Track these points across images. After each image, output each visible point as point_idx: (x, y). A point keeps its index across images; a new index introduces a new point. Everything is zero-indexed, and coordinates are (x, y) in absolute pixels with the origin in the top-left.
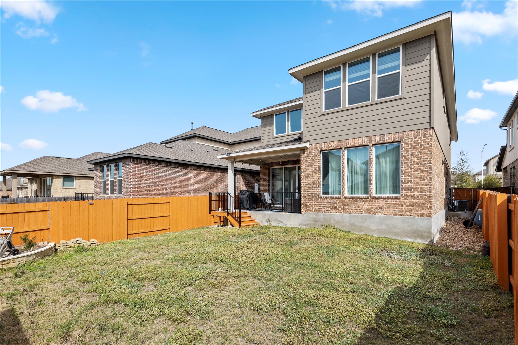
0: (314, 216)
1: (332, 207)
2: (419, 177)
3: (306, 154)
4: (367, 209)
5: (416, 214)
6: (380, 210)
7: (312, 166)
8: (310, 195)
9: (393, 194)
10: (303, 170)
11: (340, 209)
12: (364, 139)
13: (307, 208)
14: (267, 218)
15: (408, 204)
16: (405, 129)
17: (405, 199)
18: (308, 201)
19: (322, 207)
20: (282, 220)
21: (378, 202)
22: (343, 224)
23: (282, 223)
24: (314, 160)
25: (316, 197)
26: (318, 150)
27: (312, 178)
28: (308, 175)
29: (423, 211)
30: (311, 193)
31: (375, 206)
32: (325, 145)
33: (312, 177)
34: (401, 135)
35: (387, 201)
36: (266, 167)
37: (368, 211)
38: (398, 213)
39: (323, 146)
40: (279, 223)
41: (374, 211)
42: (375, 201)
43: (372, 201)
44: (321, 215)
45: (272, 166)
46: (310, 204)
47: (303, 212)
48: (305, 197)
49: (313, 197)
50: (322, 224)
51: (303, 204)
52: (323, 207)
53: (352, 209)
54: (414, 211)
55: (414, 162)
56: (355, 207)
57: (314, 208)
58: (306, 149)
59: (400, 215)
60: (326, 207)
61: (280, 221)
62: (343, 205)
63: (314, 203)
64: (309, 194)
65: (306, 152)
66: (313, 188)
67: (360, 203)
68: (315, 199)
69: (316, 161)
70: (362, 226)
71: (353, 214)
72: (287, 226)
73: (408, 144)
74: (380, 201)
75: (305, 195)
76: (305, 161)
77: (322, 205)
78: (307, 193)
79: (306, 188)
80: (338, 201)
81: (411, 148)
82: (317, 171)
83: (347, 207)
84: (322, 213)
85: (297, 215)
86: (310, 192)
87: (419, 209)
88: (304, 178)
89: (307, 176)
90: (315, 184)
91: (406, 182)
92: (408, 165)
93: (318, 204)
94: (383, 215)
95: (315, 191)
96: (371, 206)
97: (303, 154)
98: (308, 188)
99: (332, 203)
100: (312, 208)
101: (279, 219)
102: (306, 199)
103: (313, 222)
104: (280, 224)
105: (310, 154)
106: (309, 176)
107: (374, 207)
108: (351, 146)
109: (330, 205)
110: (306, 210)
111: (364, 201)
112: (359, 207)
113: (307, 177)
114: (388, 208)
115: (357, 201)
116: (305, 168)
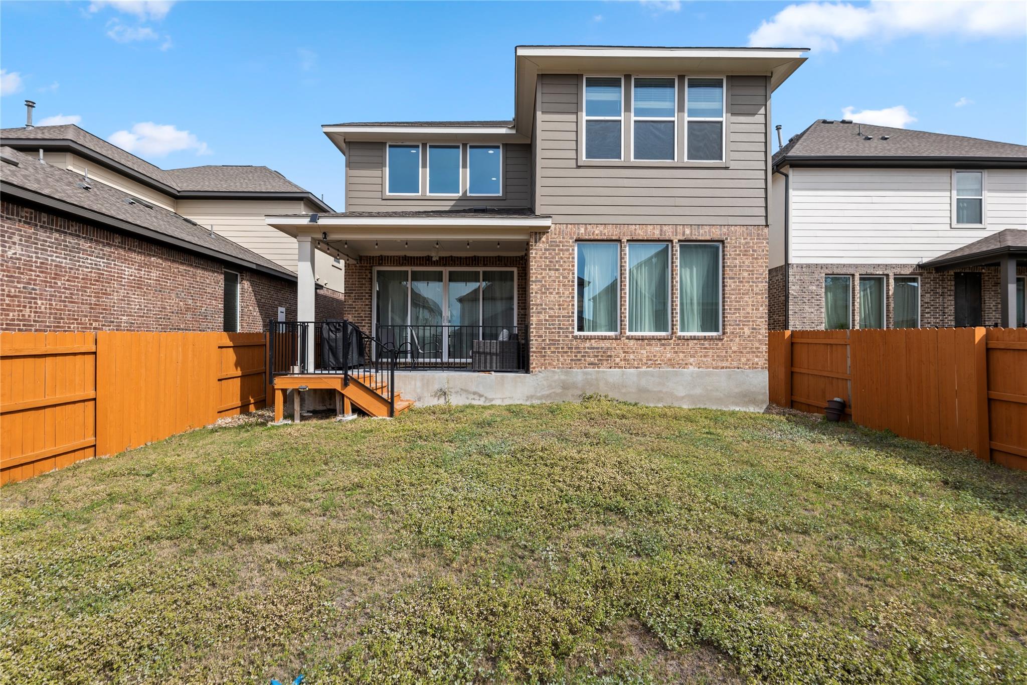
0: (563, 377)
1: (602, 356)
2: (750, 303)
3: (543, 242)
4: (670, 360)
5: (746, 364)
6: (692, 360)
7: (557, 270)
8: (552, 333)
9: (703, 331)
10: (536, 277)
11: (618, 360)
12: (665, 228)
13: (545, 360)
14: (437, 387)
15: (734, 348)
16: (732, 221)
17: (731, 341)
18: (548, 345)
19: (579, 357)
20: (481, 390)
21: (688, 345)
22: (624, 391)
23: (481, 396)
24: (562, 258)
25: (567, 336)
26: (571, 238)
27: (557, 296)
28: (548, 289)
29: (756, 360)
30: (555, 328)
31: (683, 352)
32: (586, 229)
33: (557, 293)
34: (725, 230)
35: (703, 344)
36: (362, 266)
37: (671, 363)
38: (720, 364)
39: (582, 230)
40: (473, 397)
41: (681, 362)
42: (683, 345)
43: (678, 345)
44: (578, 375)
45: (380, 265)
46: (553, 352)
47: (537, 369)
48: (541, 336)
49: (559, 336)
50: (580, 393)
51: (534, 352)
52: (583, 356)
53: (641, 360)
54: (743, 360)
55: (743, 278)
56: (648, 356)
57: (561, 359)
58: (544, 233)
59: (723, 368)
60: (589, 356)
61: (474, 393)
62: (624, 352)
63: (562, 348)
64: (550, 329)
65: (544, 239)
66: (559, 316)
67: (656, 348)
68: (563, 340)
69: (566, 260)
70: (660, 392)
71: (644, 369)
72: (493, 403)
73: (735, 247)
74: (691, 343)
75: (541, 332)
76: (541, 258)
77: (579, 352)
78: (545, 328)
79: (542, 317)
80: (615, 344)
81: (739, 255)
82: (569, 281)
83: (632, 357)
84: (579, 370)
85: (520, 377)
86: (552, 326)
87: (750, 356)
88: (539, 296)
89: (545, 290)
90: (564, 309)
91: (733, 311)
92: (735, 282)
93: (571, 352)
94: (696, 369)
95: (563, 325)
96: (676, 352)
97: (536, 242)
98: (547, 318)
99: (602, 348)
100: (558, 360)
101: (474, 389)
102: (544, 340)
103: (559, 391)
104: (474, 399)
105: (553, 245)
106: (551, 291)
107: (681, 355)
108: (640, 238)
109: (598, 352)
110: (542, 364)
111: (663, 345)
112: (655, 356)
113: (545, 293)
114: (705, 356)
115: (651, 345)
116: (542, 274)
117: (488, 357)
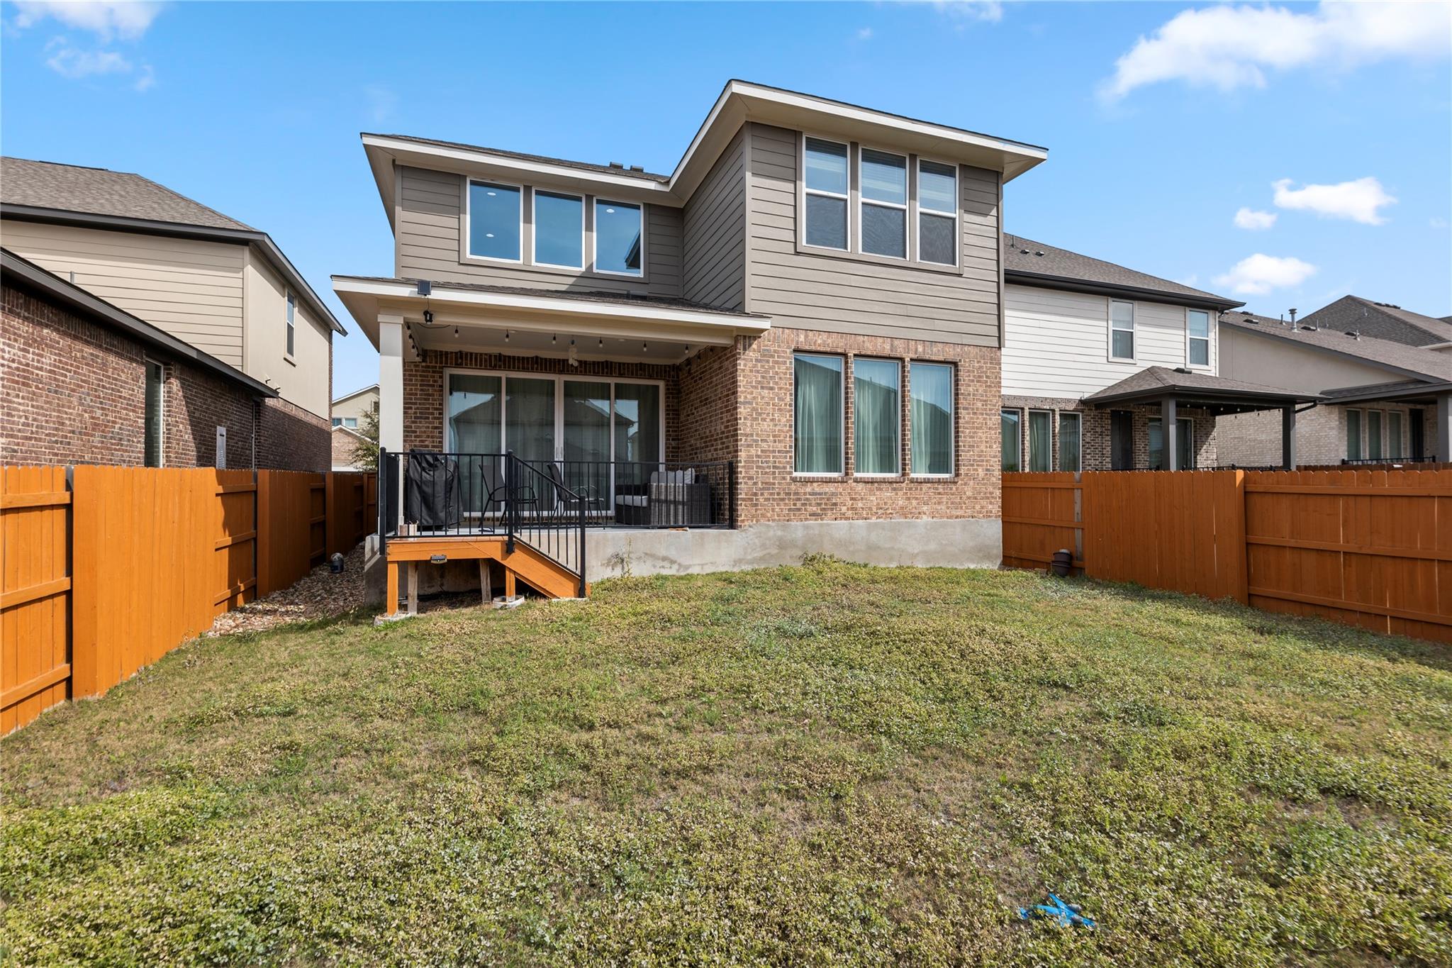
0: (779, 533)
1: (826, 504)
2: (984, 439)
3: (754, 351)
4: (902, 508)
5: (980, 512)
6: (925, 508)
7: (772, 389)
8: (766, 473)
9: (930, 472)
10: (746, 397)
11: (844, 509)
12: (896, 342)
13: (756, 510)
14: (610, 551)
15: (969, 494)
16: (967, 339)
17: (965, 484)
18: (761, 489)
19: (798, 506)
20: (672, 554)
21: (921, 489)
22: (851, 549)
23: (673, 562)
24: (777, 372)
25: (784, 478)
26: (789, 347)
27: (771, 424)
28: (760, 414)
29: (990, 507)
30: (769, 467)
31: (917, 499)
32: (806, 336)
33: (772, 420)
34: (958, 349)
35: (937, 489)
37: (904, 513)
38: (955, 513)
39: (802, 338)
40: (662, 564)
41: (914, 510)
42: (916, 489)
43: (911, 489)
44: (798, 530)
46: (767, 500)
47: (746, 523)
48: (751, 478)
49: (774, 478)
50: (800, 553)
51: (743, 500)
52: (803, 505)
53: (870, 509)
54: (978, 507)
55: (977, 409)
56: (878, 504)
57: (777, 509)
58: (755, 338)
59: (957, 517)
60: (810, 505)
61: (664, 559)
62: (852, 499)
63: (778, 494)
64: (763, 468)
65: (754, 346)
66: (774, 451)
67: (887, 494)
68: (779, 483)
69: (782, 376)
70: (893, 548)
71: (874, 520)
72: (690, 571)
73: (969, 371)
74: (925, 487)
75: (752, 472)
76: (751, 371)
77: (799, 499)
78: (757, 467)
79: (753, 452)
80: (840, 487)
81: (973, 381)
82: (786, 405)
83: (860, 505)
84: (799, 523)
85: (724, 534)
86: (765, 465)
87: (984, 503)
88: (749, 424)
89: (757, 415)
90: (780, 441)
91: (967, 449)
92: (969, 414)
93: (789, 499)
94: (930, 519)
95: (780, 462)
96: (908, 499)
97: (745, 349)
98: (759, 453)
99: (826, 493)
100: (773, 510)
101: (663, 553)
102: (755, 483)
103: (774, 551)
104: (663, 567)
105: (766, 355)
106: (764, 416)
107: (914, 502)
108: (869, 353)
109: (821, 499)
110: (753, 517)
111: (894, 489)
112: (885, 503)
113: (756, 419)
114: (939, 503)
115: (880, 489)
116: (752, 393)
117: (672, 507)
